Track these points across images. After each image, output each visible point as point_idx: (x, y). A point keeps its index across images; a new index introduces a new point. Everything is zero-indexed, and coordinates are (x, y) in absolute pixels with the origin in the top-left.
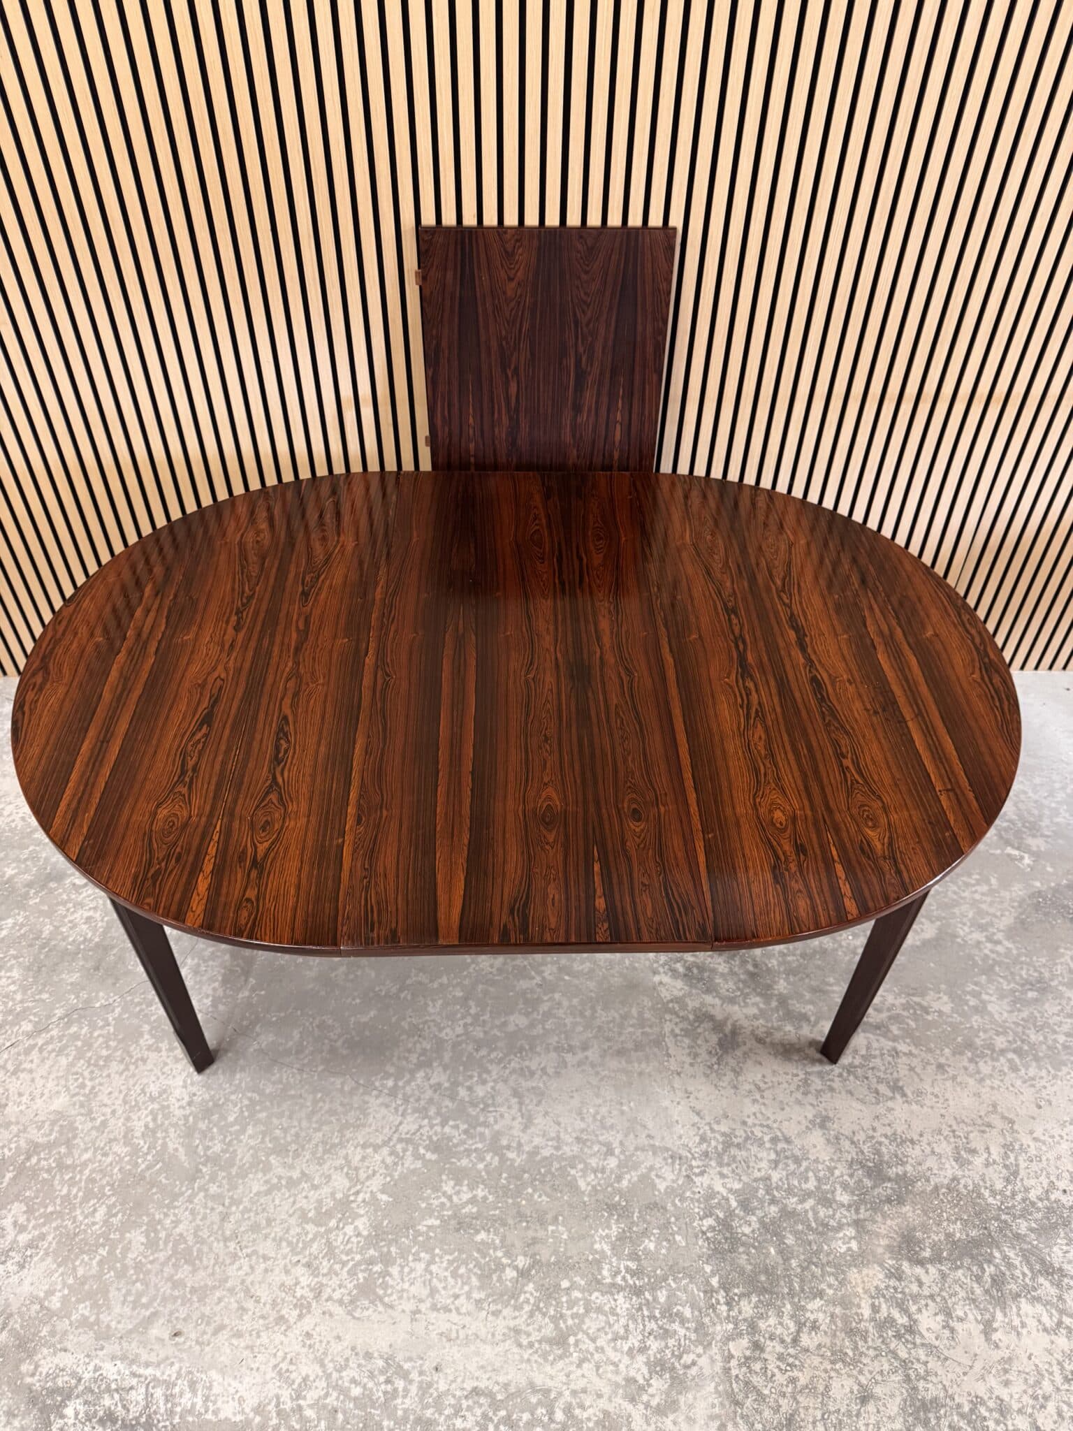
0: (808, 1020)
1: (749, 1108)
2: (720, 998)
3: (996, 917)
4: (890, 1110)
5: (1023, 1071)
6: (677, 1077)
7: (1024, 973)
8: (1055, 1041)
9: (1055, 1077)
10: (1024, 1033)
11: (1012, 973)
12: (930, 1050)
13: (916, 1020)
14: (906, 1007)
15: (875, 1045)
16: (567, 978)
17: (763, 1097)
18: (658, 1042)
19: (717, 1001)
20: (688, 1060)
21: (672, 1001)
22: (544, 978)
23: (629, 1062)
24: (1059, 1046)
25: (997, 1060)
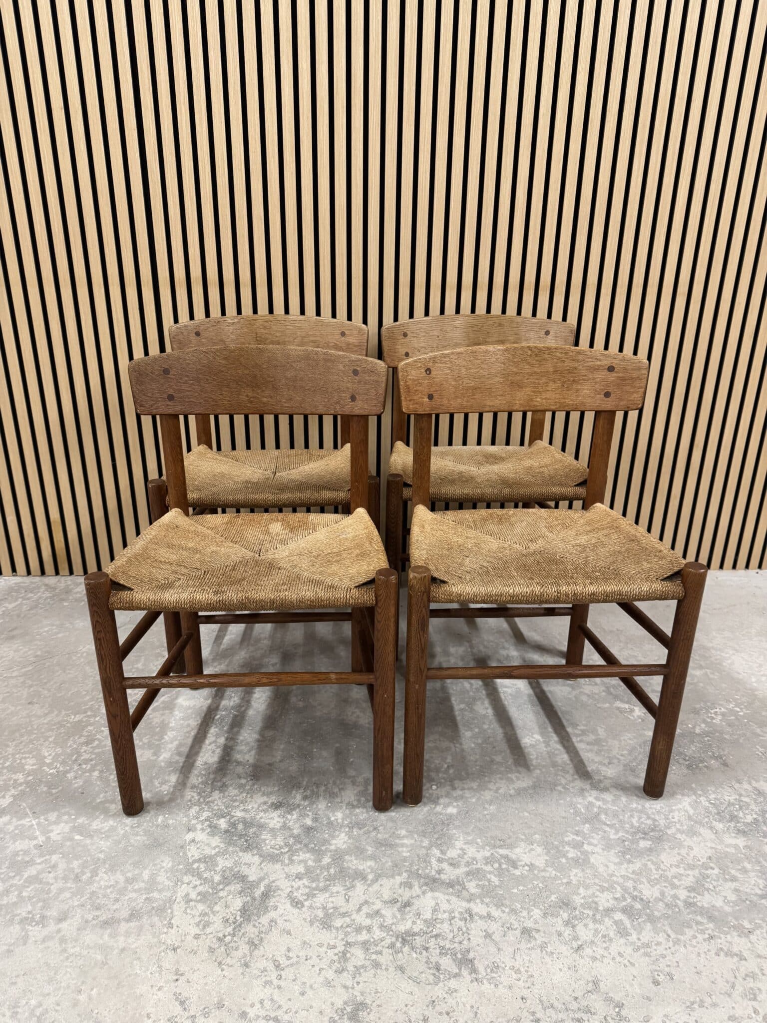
0: (364, 878)
1: (259, 992)
2: (260, 856)
3: (604, 764)
4: (452, 992)
5: (634, 937)
6: (170, 953)
7: (635, 821)
8: (675, 897)
9: (677, 942)
10: (635, 888)
11: (620, 821)
12: (514, 911)
13: (500, 876)
14: (488, 861)
15: (444, 906)
16: (77, 837)
17: (280, 977)
18: (160, 911)
19: (256, 859)
20: (196, 931)
21: (199, 861)
22: (48, 838)
23: (113, 936)
24: (680, 903)
25: (600, 922)
